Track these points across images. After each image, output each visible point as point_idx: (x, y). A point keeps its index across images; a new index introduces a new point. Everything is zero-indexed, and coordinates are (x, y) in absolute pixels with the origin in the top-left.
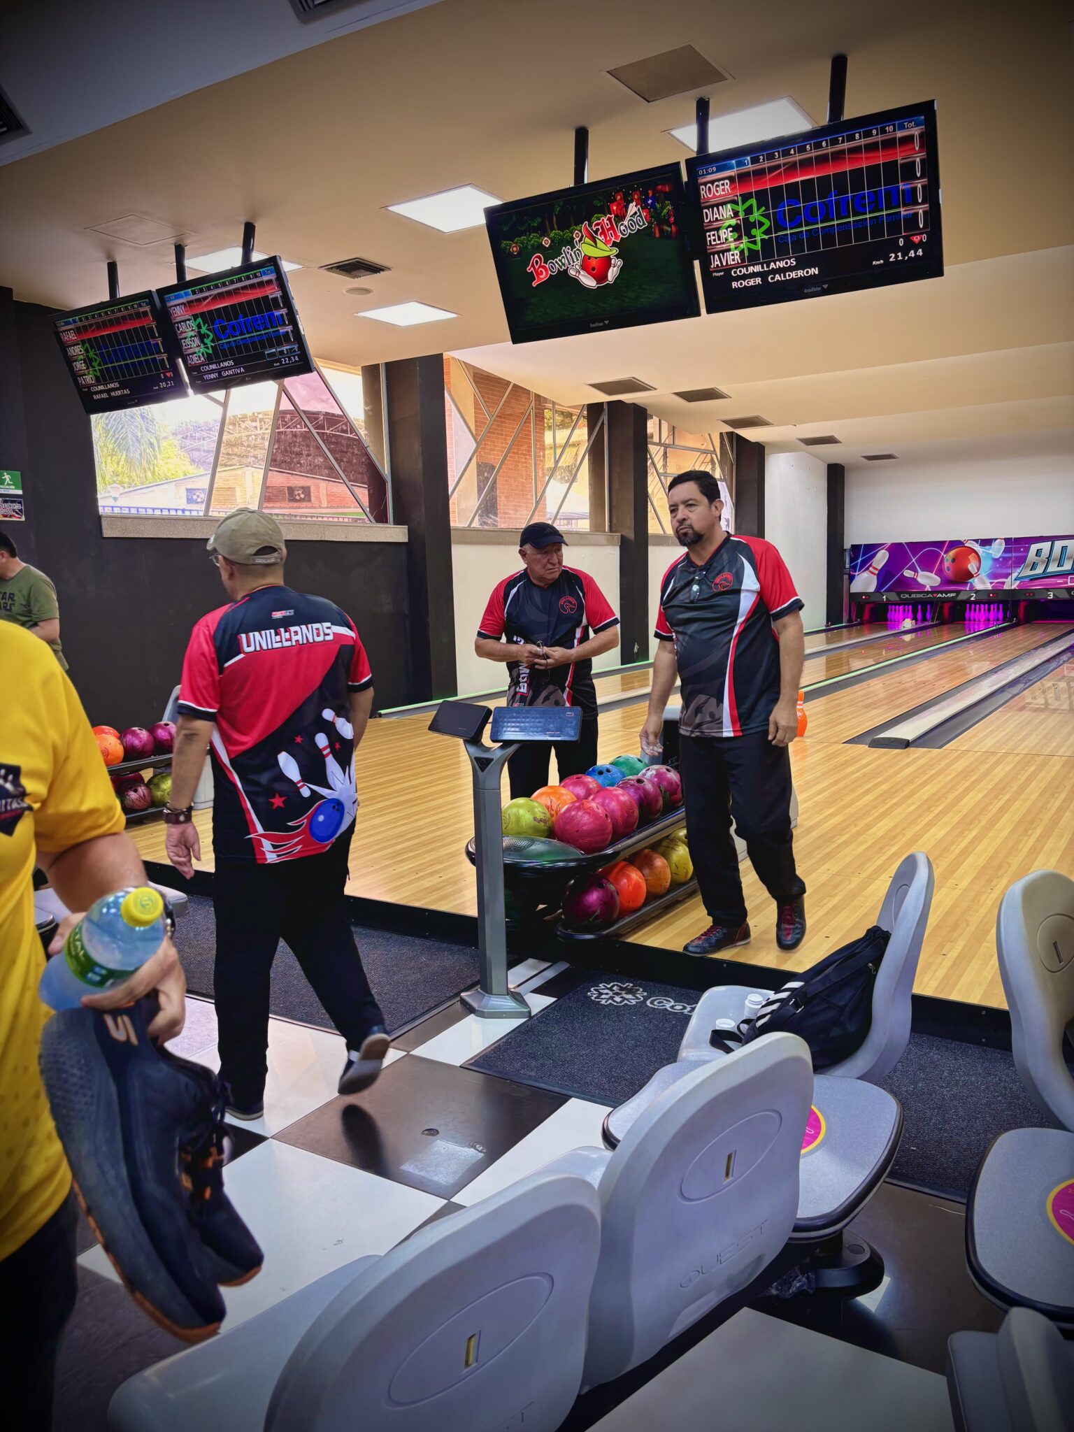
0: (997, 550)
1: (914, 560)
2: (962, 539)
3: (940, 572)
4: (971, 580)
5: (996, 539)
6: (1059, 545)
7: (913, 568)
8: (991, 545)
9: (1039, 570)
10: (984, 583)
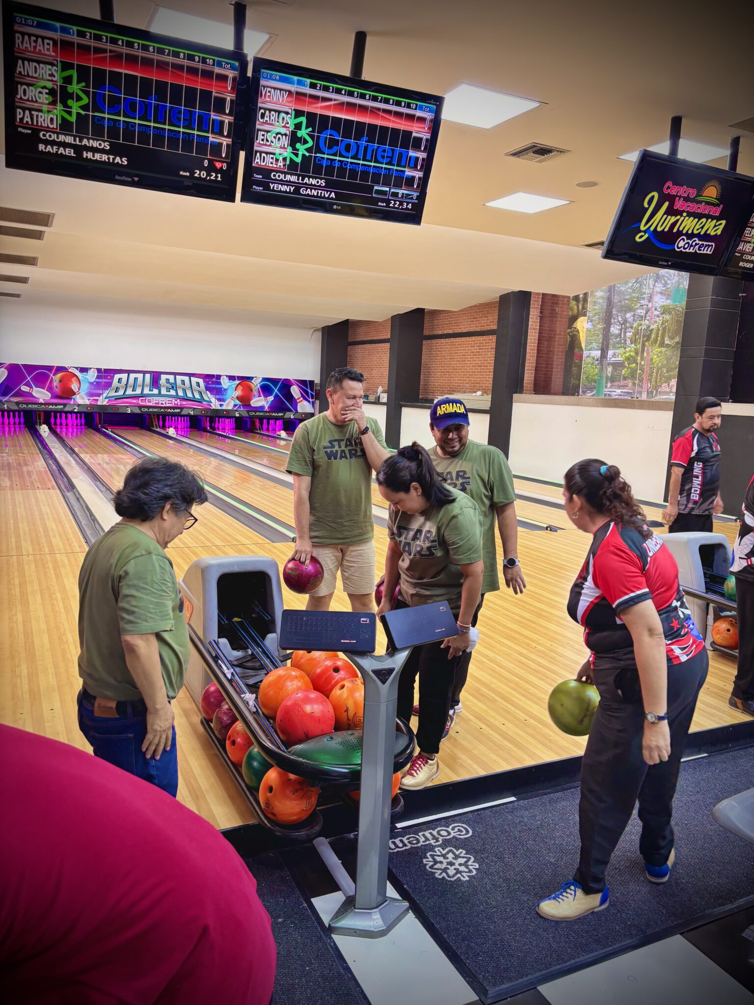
0: (92, 376)
1: (29, 379)
2: (66, 366)
3: (50, 389)
4: (74, 397)
5: (91, 368)
6: (132, 376)
7: (28, 384)
8: (87, 372)
9: (121, 393)
10: (83, 399)
